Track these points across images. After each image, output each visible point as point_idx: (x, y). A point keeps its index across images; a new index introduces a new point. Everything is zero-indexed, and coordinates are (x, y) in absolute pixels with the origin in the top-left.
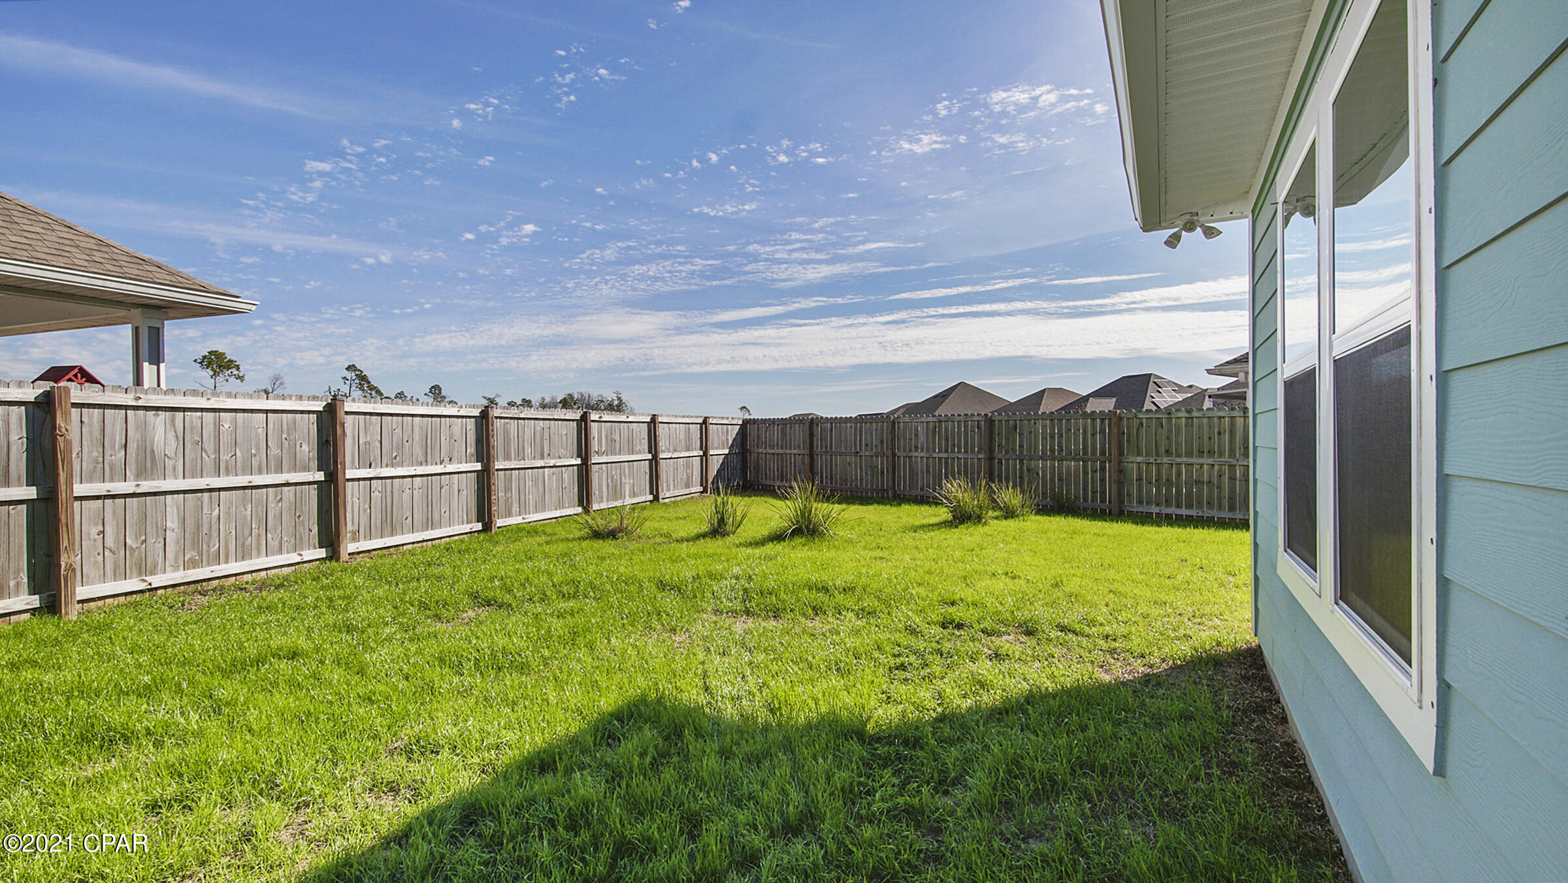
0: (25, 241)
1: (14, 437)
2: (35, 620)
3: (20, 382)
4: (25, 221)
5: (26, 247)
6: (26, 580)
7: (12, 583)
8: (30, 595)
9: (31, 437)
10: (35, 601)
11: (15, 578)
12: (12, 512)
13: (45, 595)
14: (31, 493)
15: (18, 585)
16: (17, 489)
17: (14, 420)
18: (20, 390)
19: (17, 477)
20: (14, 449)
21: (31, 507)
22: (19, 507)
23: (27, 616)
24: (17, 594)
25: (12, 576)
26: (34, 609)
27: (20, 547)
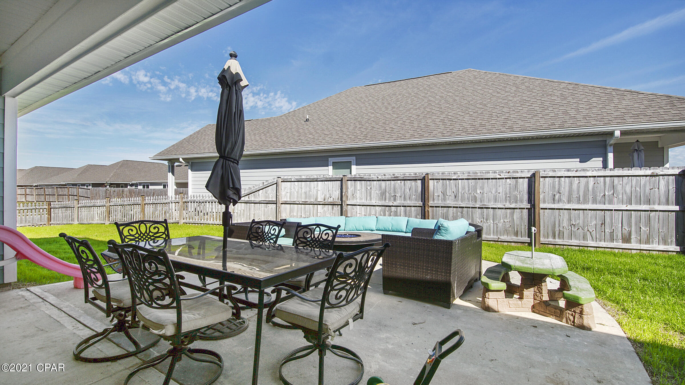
0: (678, 112)
1: (670, 187)
2: (677, 255)
3: (673, 167)
4: (679, 104)
5: (679, 114)
6: (674, 240)
7: (669, 240)
8: (676, 246)
9: (677, 188)
10: (678, 249)
11: (670, 239)
12: (670, 215)
13: (682, 247)
14: (677, 208)
15: (671, 241)
16: (671, 206)
17: (670, 181)
18: (673, 170)
19: (671, 202)
20: (670, 192)
21: (677, 213)
22: (672, 213)
23: (675, 253)
24: (671, 244)
25: (669, 238)
26: (678, 252)
27: (673, 228)
